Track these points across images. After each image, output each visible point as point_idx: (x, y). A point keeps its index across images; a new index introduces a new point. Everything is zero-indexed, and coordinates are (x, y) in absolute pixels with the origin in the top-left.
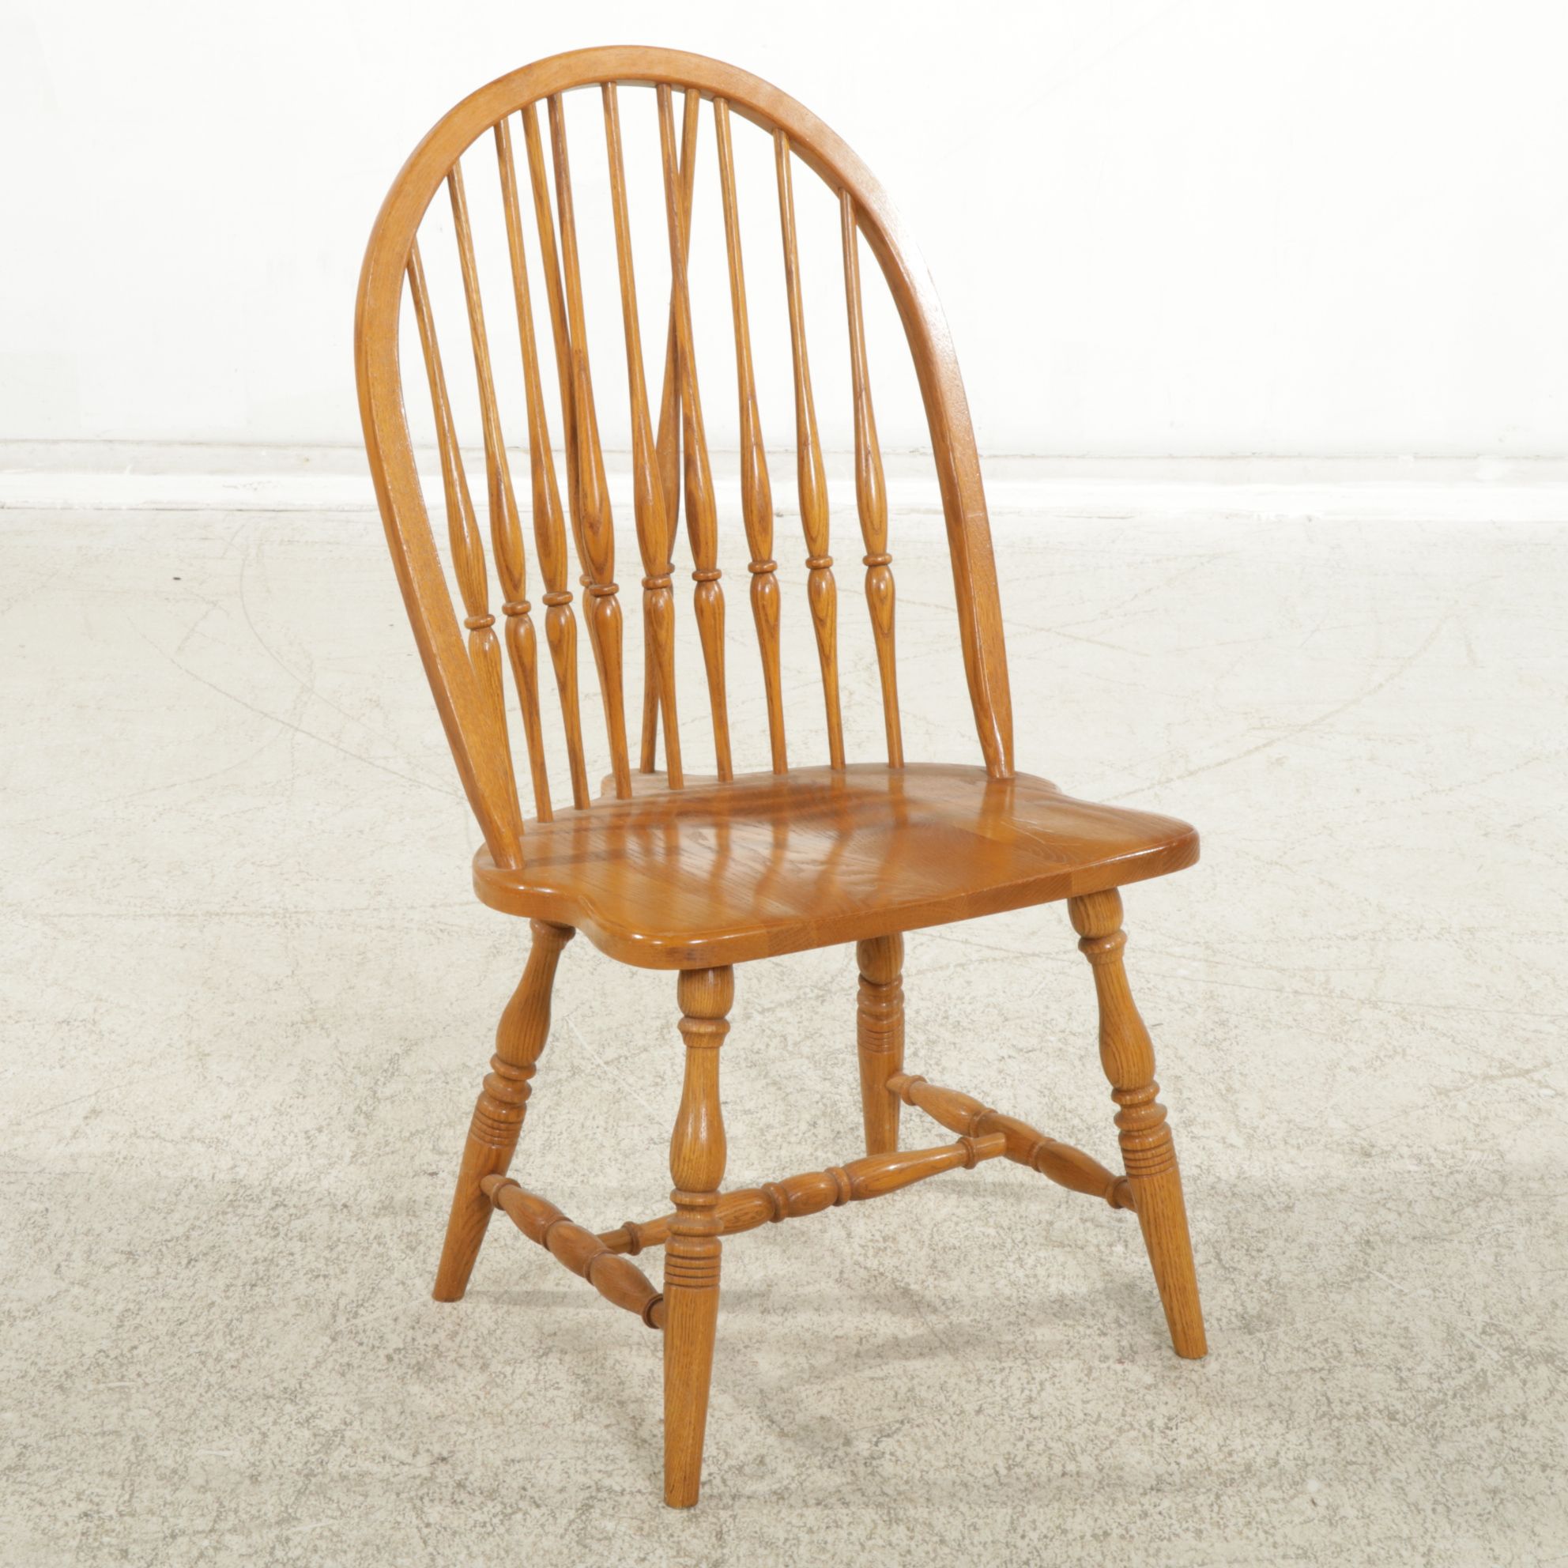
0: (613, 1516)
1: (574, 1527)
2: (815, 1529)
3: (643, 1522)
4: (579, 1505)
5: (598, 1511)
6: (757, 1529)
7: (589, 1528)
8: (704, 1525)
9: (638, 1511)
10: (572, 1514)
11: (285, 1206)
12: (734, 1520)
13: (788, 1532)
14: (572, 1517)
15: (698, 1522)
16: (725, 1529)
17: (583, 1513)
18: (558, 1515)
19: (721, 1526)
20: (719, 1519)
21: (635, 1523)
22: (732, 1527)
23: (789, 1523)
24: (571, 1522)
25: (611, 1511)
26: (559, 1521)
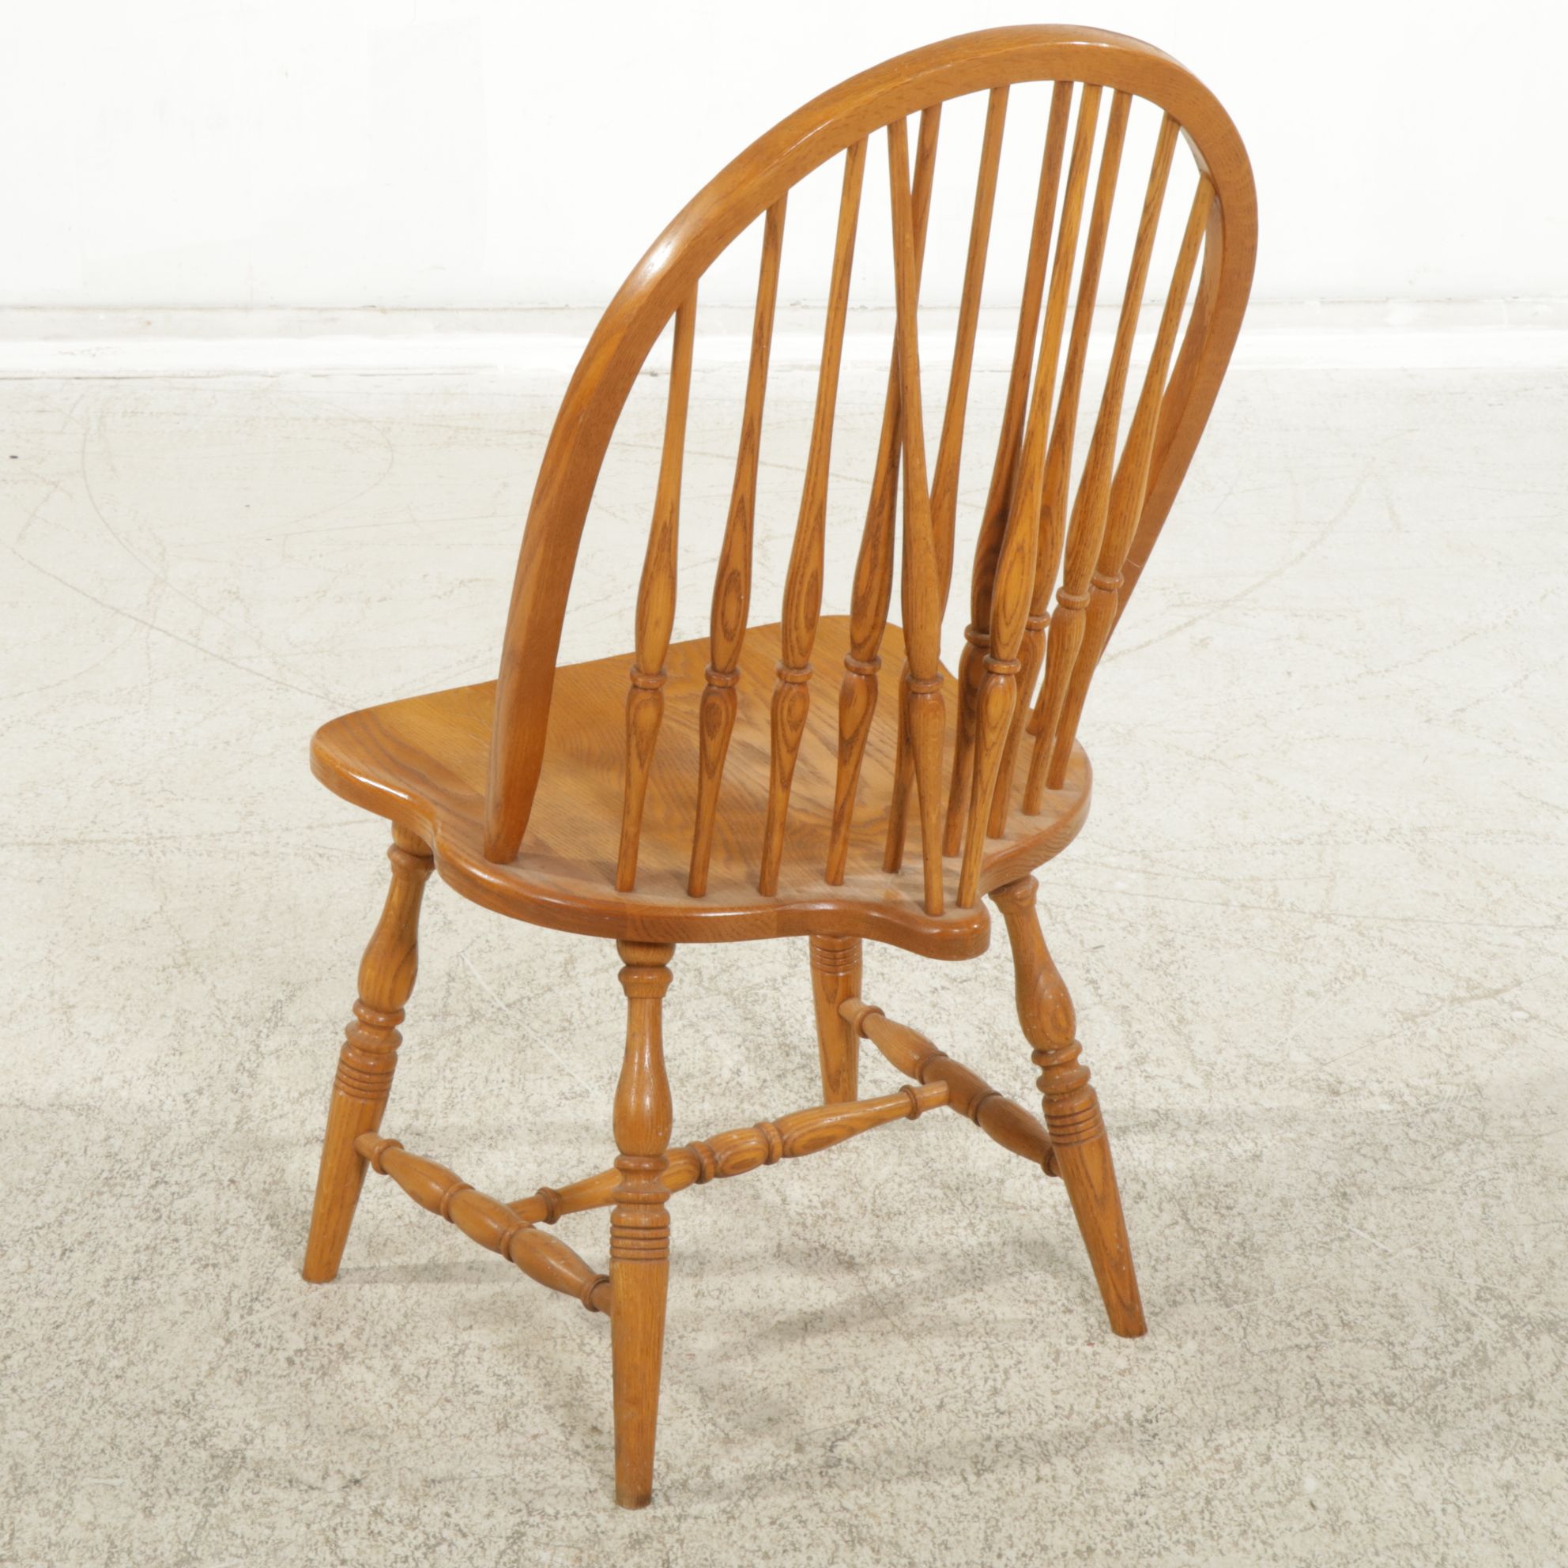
0: (547, 1544)
1: (505, 1559)
2: (771, 1553)
3: (582, 1551)
4: (509, 1533)
5: (531, 1539)
6: (707, 1555)
7: (522, 1560)
8: (649, 1552)
9: (575, 1538)
10: (502, 1544)
11: (166, 1183)
12: (682, 1545)
13: (742, 1558)
14: (503, 1547)
15: (641, 1549)
16: (672, 1557)
17: (514, 1543)
18: (486, 1546)
19: (667, 1553)
20: (664, 1545)
21: (573, 1552)
22: (679, 1554)
23: (742, 1547)
24: (502, 1553)
25: (545, 1540)
26: (488, 1553)
